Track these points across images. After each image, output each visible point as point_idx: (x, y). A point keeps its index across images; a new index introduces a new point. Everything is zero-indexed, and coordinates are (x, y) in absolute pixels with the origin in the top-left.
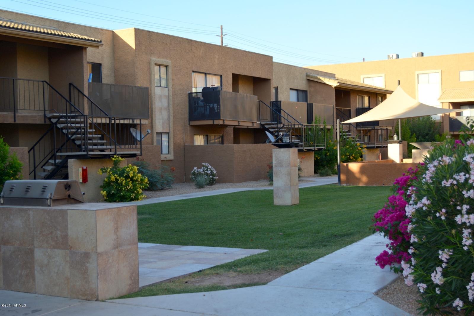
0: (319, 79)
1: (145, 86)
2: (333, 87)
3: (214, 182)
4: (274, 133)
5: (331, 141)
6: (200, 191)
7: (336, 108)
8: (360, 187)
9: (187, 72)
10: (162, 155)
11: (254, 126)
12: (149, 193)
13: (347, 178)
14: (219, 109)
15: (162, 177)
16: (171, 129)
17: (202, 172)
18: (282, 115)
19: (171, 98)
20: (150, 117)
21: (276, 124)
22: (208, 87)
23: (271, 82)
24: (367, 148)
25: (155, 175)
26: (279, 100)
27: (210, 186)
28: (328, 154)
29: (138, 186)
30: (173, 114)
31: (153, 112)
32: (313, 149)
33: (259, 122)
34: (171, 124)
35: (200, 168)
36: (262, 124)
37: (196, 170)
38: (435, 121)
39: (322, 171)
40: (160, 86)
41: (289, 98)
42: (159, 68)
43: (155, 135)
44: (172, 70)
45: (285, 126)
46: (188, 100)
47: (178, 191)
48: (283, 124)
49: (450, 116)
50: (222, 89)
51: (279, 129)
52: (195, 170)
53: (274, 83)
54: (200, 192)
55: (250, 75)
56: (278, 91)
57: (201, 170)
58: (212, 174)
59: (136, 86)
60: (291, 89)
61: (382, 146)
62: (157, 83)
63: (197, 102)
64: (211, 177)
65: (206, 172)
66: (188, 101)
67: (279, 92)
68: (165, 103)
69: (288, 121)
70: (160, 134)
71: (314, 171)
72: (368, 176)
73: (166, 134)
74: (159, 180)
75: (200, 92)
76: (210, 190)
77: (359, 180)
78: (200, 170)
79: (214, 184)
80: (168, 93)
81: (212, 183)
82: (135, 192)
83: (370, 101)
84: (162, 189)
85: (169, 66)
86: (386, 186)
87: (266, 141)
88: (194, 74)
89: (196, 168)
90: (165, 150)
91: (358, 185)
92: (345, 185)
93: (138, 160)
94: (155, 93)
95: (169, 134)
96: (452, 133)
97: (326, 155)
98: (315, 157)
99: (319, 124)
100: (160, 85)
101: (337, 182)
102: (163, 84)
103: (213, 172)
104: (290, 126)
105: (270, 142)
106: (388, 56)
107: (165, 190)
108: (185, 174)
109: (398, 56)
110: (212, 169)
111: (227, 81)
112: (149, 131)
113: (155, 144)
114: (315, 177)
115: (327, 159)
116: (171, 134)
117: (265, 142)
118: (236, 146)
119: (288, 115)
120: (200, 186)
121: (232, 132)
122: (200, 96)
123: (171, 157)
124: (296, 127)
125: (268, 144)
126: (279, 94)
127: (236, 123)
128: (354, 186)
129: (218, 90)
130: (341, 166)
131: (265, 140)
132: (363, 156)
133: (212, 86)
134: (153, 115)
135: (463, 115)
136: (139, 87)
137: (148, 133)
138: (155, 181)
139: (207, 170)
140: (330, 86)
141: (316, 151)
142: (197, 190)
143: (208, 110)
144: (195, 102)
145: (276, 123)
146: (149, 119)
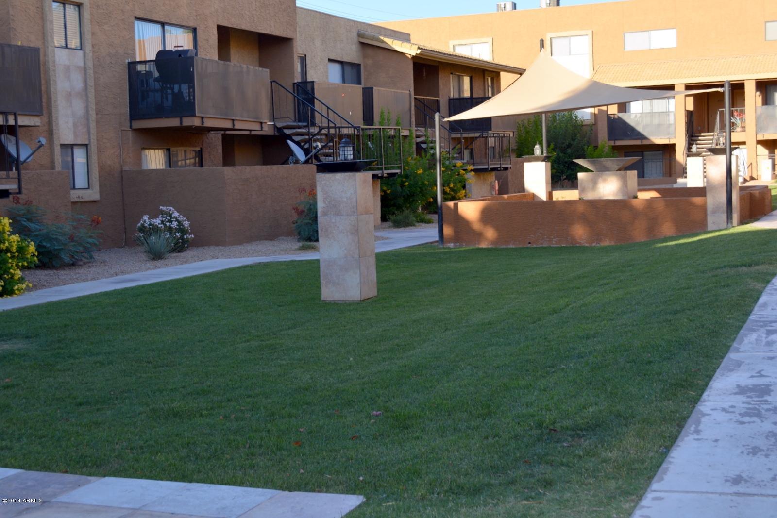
0: (383, 42)
1: (32, 45)
2: (410, 56)
3: (186, 245)
4: (302, 144)
5: (410, 158)
6: (156, 267)
7: (415, 98)
8: (482, 249)
9: (123, 20)
10: (72, 192)
11: (263, 129)
12: (42, 274)
13: (455, 232)
14: (192, 93)
15: (72, 239)
16: (92, 137)
17: (160, 226)
18: (316, 109)
19: (91, 72)
20: (45, 111)
21: (305, 127)
22: (168, 51)
23: (294, 45)
24: (475, 171)
25: (56, 235)
26: (309, 80)
27: (177, 254)
28: (407, 183)
29: (11, 263)
30: (96, 104)
31: (53, 103)
32: (380, 175)
33: (273, 123)
34: (93, 125)
35: (156, 217)
36: (278, 126)
37: (147, 221)
38: (582, 122)
39: (398, 218)
40: (66, 47)
41: (327, 77)
42: (62, 8)
43: (57, 149)
44: (92, 14)
45: (324, 131)
46: (127, 77)
47: (107, 267)
48: (319, 127)
49: (609, 113)
50: (196, 54)
51: (311, 137)
52: (145, 221)
53: (299, 48)
54: (154, 269)
55: (252, 30)
56: (307, 63)
57: (157, 222)
58: (180, 228)
59: (12, 44)
60: (330, 60)
61: (500, 168)
62: (58, 40)
63: (147, 81)
64: (178, 235)
65: (168, 224)
66: (127, 79)
67: (307, 66)
68: (77, 82)
69: (329, 120)
70: (69, 148)
71: (381, 218)
72: (497, 228)
73: (82, 147)
74: (65, 245)
75: (151, 59)
76: (176, 264)
77: (479, 235)
78: (155, 221)
79: (185, 250)
80: (85, 63)
81: (180, 247)
82: (6, 276)
83: (473, 85)
84: (73, 265)
85: (84, 5)
86: (535, 246)
87: (288, 159)
88: (138, 24)
89: (146, 218)
90: (80, 180)
91: (477, 246)
92: (451, 245)
93: (18, 202)
94: (54, 62)
95: (89, 147)
96: (612, 143)
97: (402, 185)
98: (382, 190)
99: (389, 125)
100: (66, 44)
101: (437, 239)
102: (74, 42)
103: (183, 226)
104: (332, 131)
105: (297, 161)
106: (498, 5)
107: (81, 265)
108: (125, 229)
109: (514, 6)
110: (181, 218)
111: (207, 40)
112: (43, 141)
113: (58, 167)
114: (384, 228)
115: (404, 194)
116: (93, 148)
117: (285, 162)
118: (228, 170)
119: (328, 108)
120: (156, 256)
121: (220, 143)
122: (153, 68)
123: (94, 194)
124: (345, 131)
125: (292, 165)
126: (308, 69)
127: (228, 125)
128: (472, 247)
129: (189, 55)
130: (444, 207)
131: (286, 157)
132: (467, 187)
133: (176, 48)
134: (53, 109)
135: (630, 112)
136: (18, 46)
137: (39, 144)
138: (56, 247)
139: (171, 222)
140: (403, 54)
141: (385, 177)
142: (149, 264)
143: (170, 97)
144: (142, 81)
145: (305, 124)
146: (43, 115)
